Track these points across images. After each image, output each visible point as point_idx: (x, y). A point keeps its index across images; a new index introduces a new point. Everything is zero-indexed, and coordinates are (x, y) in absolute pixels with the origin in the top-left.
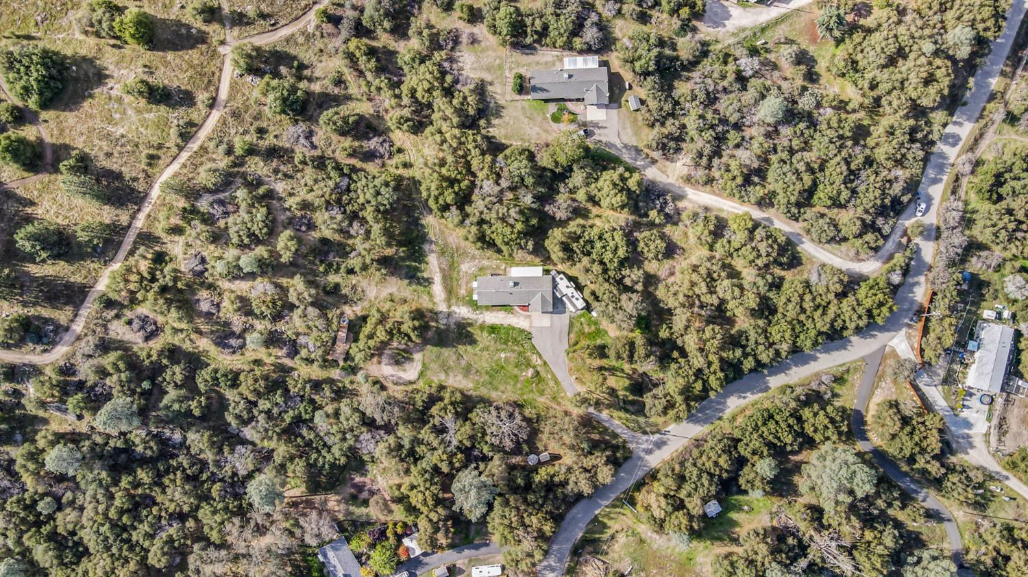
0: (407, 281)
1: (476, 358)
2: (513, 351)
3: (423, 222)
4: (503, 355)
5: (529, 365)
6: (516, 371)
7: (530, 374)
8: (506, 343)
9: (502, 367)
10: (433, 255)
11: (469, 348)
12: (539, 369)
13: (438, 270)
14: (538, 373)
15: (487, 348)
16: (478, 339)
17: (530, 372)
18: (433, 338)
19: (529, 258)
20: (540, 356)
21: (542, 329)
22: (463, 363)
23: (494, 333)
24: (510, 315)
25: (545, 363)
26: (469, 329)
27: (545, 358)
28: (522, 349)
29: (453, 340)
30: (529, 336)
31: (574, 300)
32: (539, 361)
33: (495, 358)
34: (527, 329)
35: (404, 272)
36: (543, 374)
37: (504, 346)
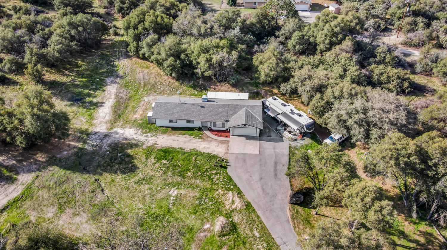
0: (69, 103)
1: (126, 193)
2: (192, 187)
3: (116, 63)
4: (174, 192)
5: (217, 211)
6: (192, 221)
7: (217, 228)
8: (182, 174)
9: (169, 211)
10: (115, 86)
11: (119, 177)
12: (236, 219)
13: (113, 96)
14: (234, 227)
15: (147, 180)
16: (139, 165)
17: (220, 222)
18: (68, 159)
19: (231, 88)
20: (240, 193)
21: (244, 158)
22: (100, 198)
23: (165, 158)
24: (197, 140)
25: (248, 205)
26: (129, 151)
27: (249, 196)
28: (208, 185)
29: (99, 166)
30: (224, 164)
31: (295, 117)
32: (238, 204)
33: (159, 196)
34: (221, 155)
35: (70, 95)
36: (243, 230)
37: (179, 179)
